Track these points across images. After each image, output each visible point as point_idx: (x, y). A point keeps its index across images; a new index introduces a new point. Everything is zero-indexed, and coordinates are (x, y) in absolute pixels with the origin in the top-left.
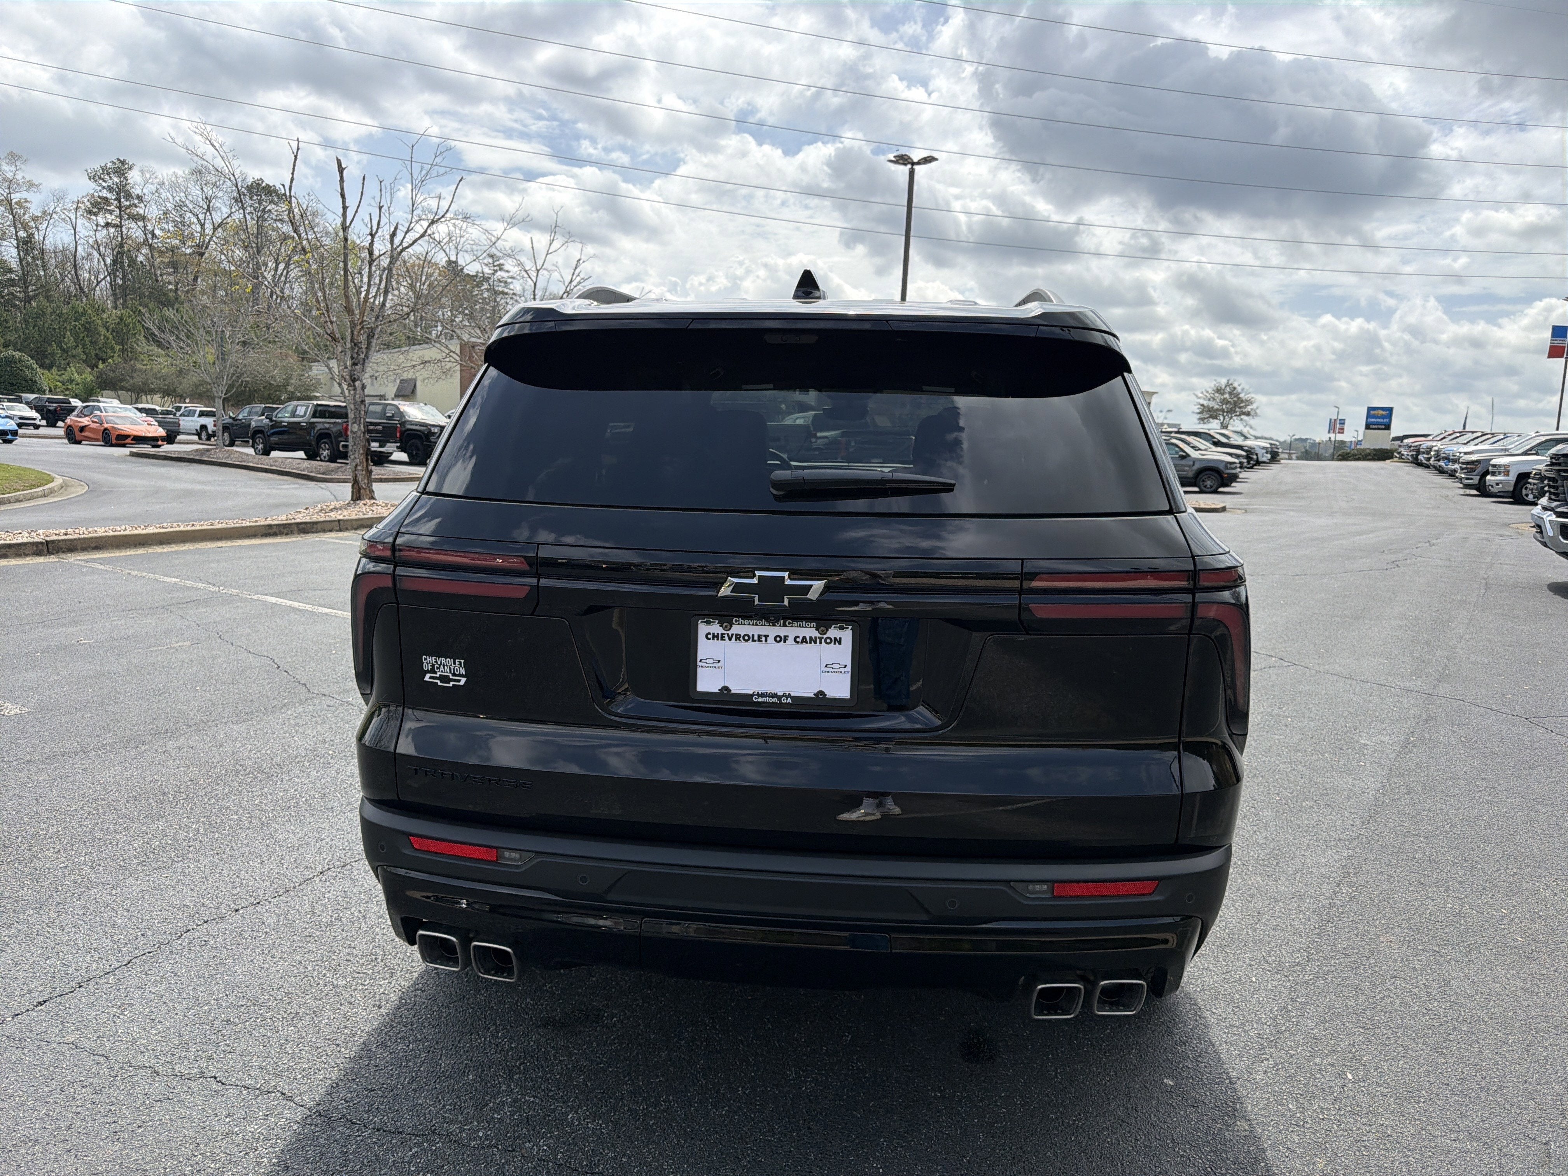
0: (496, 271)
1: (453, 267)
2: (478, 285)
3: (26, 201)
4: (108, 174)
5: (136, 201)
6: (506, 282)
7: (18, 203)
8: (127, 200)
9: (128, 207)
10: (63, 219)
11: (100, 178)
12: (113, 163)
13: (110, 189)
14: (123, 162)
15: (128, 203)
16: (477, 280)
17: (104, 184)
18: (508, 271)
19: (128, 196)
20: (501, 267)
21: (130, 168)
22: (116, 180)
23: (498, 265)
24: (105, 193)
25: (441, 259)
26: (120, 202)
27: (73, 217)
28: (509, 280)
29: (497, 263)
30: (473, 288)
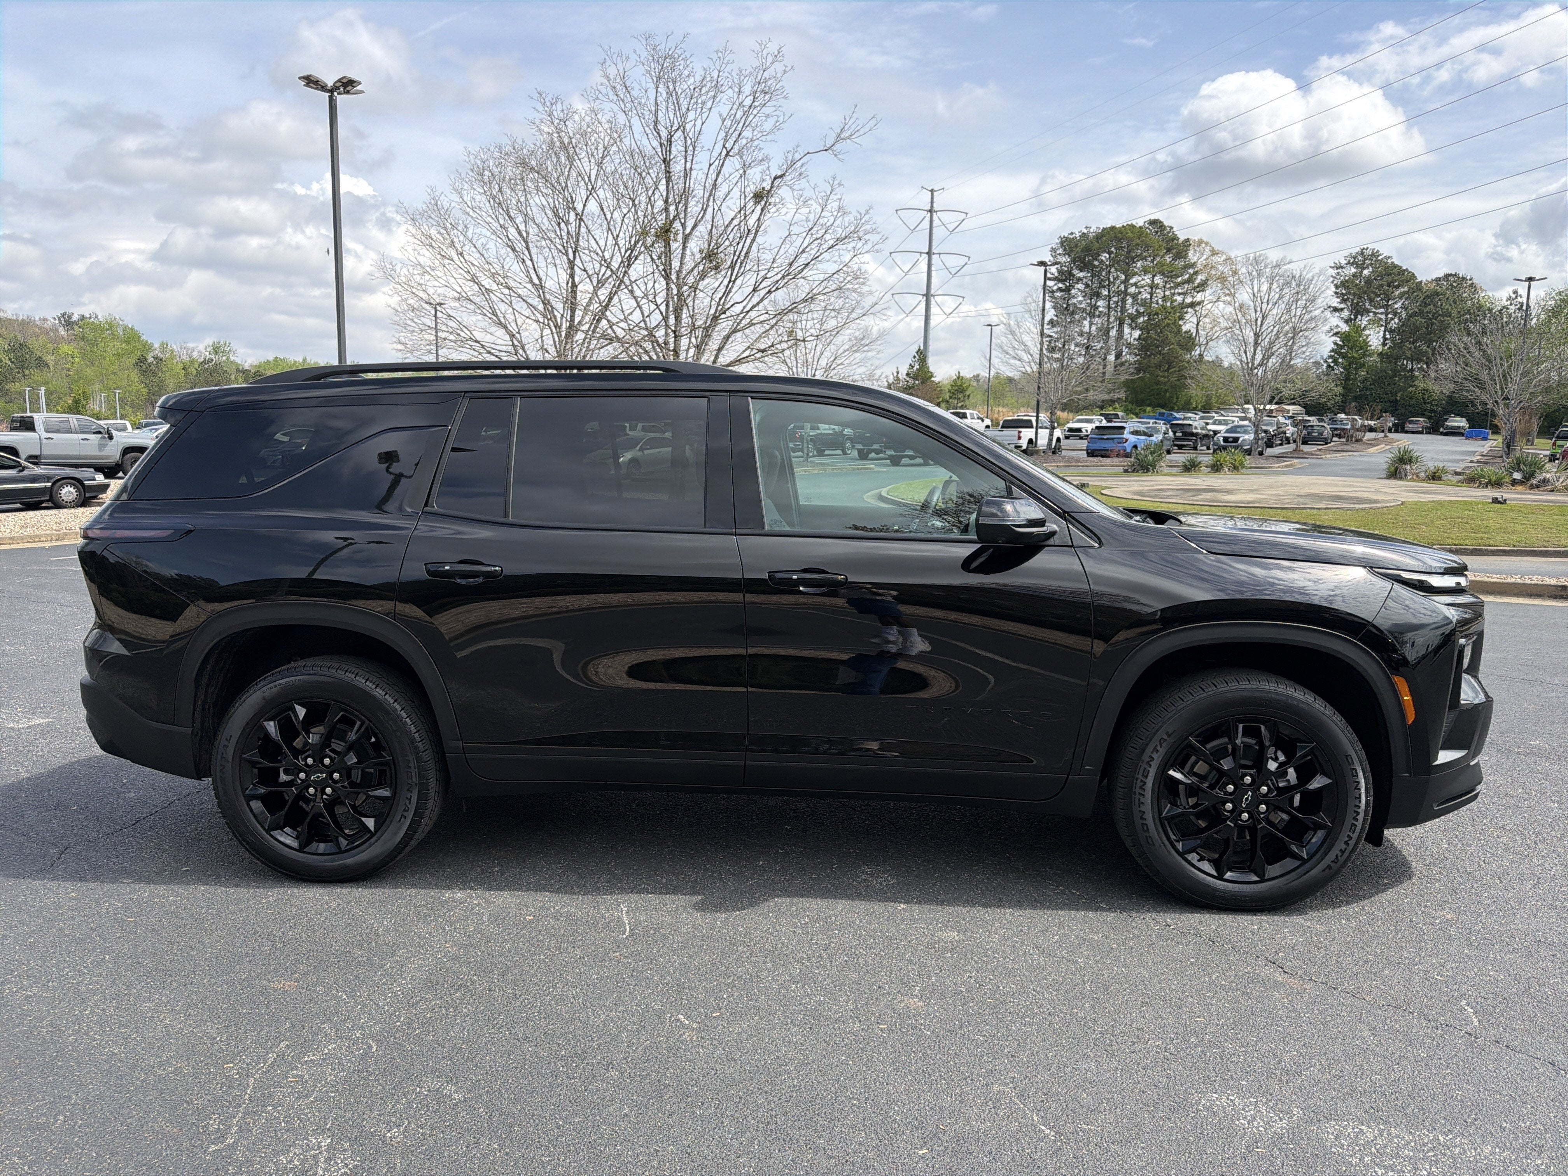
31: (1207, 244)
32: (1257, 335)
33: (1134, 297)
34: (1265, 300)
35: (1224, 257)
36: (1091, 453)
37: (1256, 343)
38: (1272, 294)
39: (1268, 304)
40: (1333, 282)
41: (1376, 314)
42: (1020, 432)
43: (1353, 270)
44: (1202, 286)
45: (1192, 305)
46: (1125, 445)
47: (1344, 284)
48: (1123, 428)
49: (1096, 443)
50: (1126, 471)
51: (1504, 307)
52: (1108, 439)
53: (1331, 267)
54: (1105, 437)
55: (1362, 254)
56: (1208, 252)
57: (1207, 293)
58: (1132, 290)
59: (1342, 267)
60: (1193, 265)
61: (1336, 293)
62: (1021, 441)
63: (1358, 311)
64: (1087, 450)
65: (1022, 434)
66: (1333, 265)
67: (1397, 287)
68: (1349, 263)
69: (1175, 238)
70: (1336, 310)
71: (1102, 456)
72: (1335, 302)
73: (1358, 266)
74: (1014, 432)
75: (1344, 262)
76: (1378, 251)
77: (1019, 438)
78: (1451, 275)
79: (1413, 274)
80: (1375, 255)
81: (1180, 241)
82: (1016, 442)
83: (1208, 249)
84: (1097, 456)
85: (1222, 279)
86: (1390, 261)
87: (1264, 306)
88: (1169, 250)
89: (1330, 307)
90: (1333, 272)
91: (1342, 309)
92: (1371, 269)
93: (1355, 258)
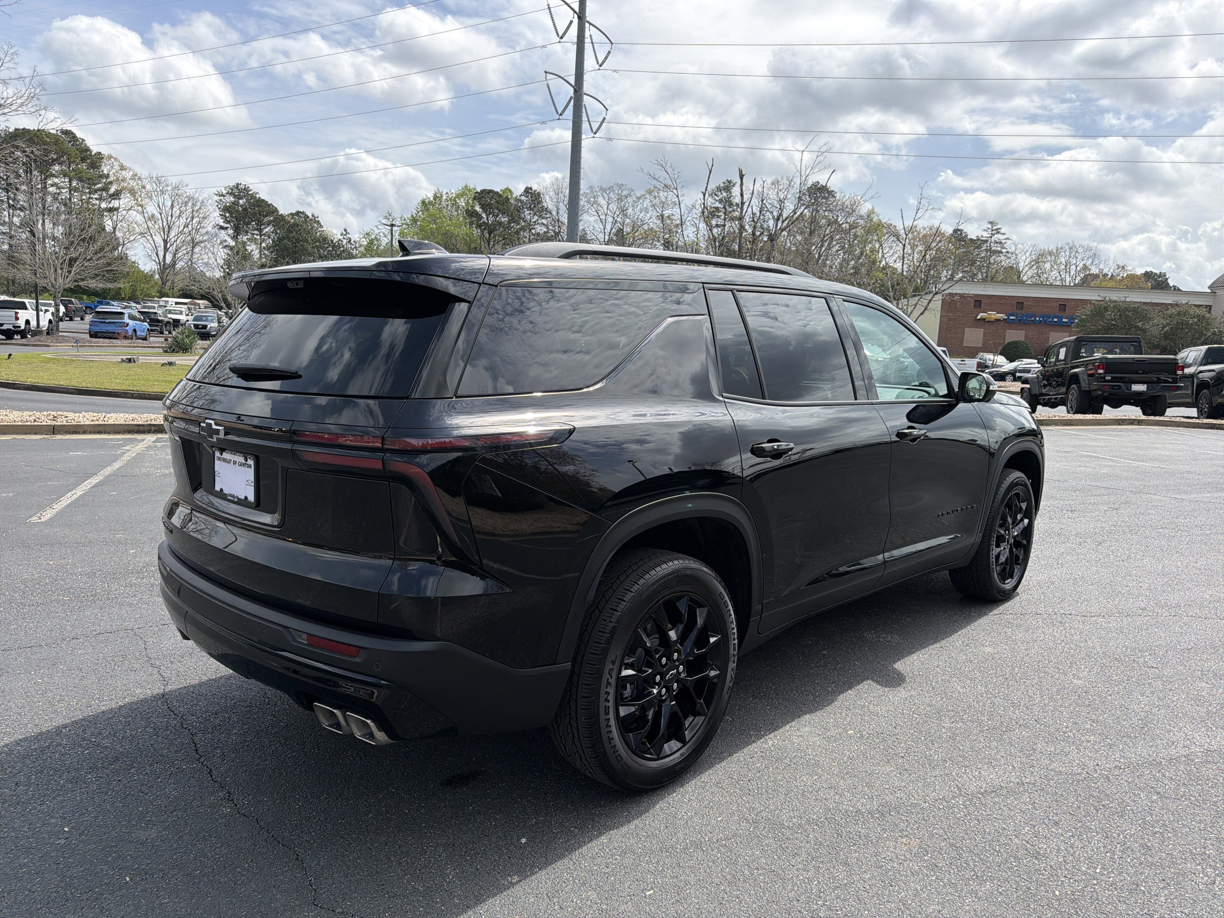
0: (993, 235)
1: (958, 236)
2: (979, 247)
3: (673, 215)
4: (721, 191)
5: (735, 208)
6: (1001, 243)
7: (668, 217)
8: (730, 207)
9: (730, 212)
10: (692, 225)
11: (716, 195)
12: (724, 183)
13: (720, 201)
14: (730, 182)
15: (730, 210)
16: (978, 243)
17: (717, 198)
18: (1004, 234)
19: (731, 204)
20: (998, 231)
21: (734, 186)
22: (725, 194)
23: (995, 230)
24: (717, 205)
25: (948, 229)
26: (725, 209)
27: (697, 222)
28: (1004, 241)
29: (995, 228)
30: (974, 249)
31: (116, 159)
32: (165, 242)
33: (55, 197)
34: (170, 214)
35: (131, 173)
36: (94, 335)
37: (166, 250)
38: (175, 209)
39: (172, 217)
40: (217, 206)
41: (253, 234)
42: (16, 313)
43: (232, 199)
44: (116, 195)
45: (111, 210)
46: (127, 328)
47: (226, 209)
48: (122, 313)
49: (97, 326)
50: (166, 352)
51: (340, 240)
52: (109, 323)
53: (216, 195)
54: (107, 321)
55: (237, 187)
56: (117, 167)
57: (121, 201)
58: (52, 189)
59: (224, 196)
60: (107, 176)
61: (221, 215)
62: (19, 322)
63: (237, 231)
64: (90, 332)
65: (19, 315)
66: (216, 193)
67: (266, 216)
68: (228, 193)
69: (88, 150)
70: (222, 228)
71: (110, 338)
72: (221, 222)
73: (235, 196)
74: (11, 313)
75: (224, 192)
76: (248, 187)
77: (17, 319)
78: (300, 212)
79: (276, 208)
80: (247, 189)
81: (93, 153)
82: (14, 322)
83: (116, 164)
84: (100, 337)
85: (132, 192)
86: (257, 196)
87: (169, 218)
88: (83, 160)
89: (218, 225)
90: (217, 198)
91: (226, 228)
92: (245, 200)
93: (232, 190)
